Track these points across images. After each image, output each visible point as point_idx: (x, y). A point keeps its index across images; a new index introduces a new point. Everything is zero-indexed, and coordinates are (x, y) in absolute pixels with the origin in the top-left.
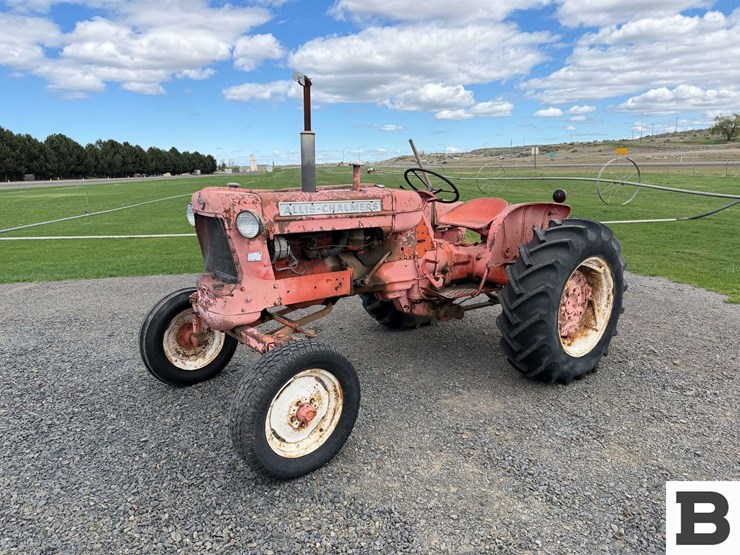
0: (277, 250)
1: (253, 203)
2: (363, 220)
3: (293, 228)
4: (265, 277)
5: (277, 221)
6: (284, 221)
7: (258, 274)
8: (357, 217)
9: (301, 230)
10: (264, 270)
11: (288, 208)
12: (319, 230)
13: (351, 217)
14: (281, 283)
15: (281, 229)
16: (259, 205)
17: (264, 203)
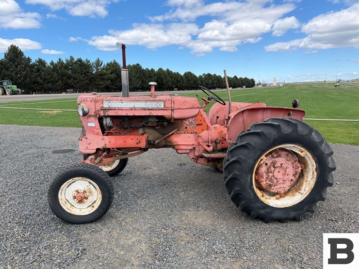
0: (104, 122)
1: (91, 101)
2: (152, 112)
3: (111, 113)
4: (97, 134)
5: (102, 110)
6: (105, 110)
7: (94, 132)
8: (148, 110)
9: (115, 114)
10: (96, 131)
11: (108, 104)
12: (125, 115)
13: (145, 110)
14: (106, 137)
15: (104, 113)
16: (93, 102)
17: (96, 101)
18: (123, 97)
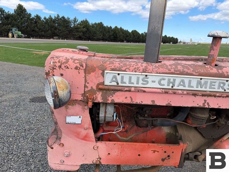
0: (102, 115)
1: (76, 68)
2: (209, 100)
3: (119, 98)
4: (85, 138)
5: (101, 89)
6: (108, 90)
7: (77, 135)
8: (203, 95)
9: (128, 101)
10: (83, 132)
11: (115, 77)
12: (150, 103)
13: (195, 95)
14: (102, 145)
15: (104, 97)
16: (82, 72)
17: (88, 70)
18: (146, 60)
